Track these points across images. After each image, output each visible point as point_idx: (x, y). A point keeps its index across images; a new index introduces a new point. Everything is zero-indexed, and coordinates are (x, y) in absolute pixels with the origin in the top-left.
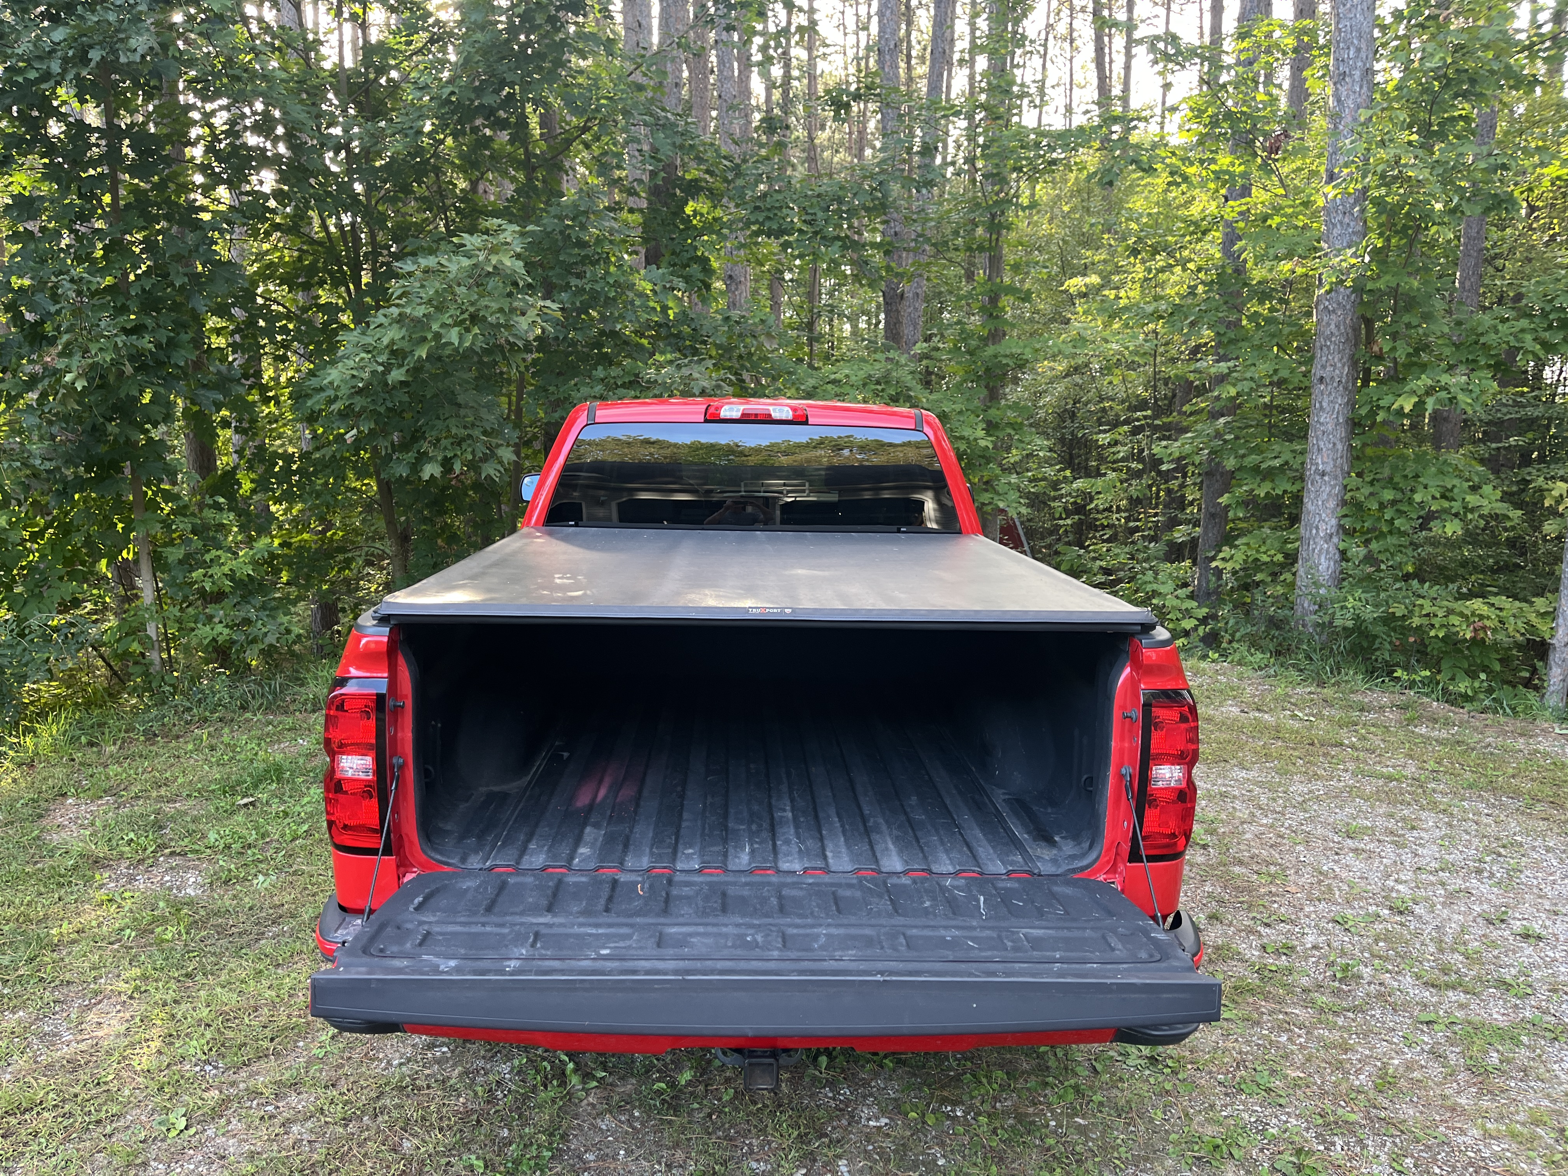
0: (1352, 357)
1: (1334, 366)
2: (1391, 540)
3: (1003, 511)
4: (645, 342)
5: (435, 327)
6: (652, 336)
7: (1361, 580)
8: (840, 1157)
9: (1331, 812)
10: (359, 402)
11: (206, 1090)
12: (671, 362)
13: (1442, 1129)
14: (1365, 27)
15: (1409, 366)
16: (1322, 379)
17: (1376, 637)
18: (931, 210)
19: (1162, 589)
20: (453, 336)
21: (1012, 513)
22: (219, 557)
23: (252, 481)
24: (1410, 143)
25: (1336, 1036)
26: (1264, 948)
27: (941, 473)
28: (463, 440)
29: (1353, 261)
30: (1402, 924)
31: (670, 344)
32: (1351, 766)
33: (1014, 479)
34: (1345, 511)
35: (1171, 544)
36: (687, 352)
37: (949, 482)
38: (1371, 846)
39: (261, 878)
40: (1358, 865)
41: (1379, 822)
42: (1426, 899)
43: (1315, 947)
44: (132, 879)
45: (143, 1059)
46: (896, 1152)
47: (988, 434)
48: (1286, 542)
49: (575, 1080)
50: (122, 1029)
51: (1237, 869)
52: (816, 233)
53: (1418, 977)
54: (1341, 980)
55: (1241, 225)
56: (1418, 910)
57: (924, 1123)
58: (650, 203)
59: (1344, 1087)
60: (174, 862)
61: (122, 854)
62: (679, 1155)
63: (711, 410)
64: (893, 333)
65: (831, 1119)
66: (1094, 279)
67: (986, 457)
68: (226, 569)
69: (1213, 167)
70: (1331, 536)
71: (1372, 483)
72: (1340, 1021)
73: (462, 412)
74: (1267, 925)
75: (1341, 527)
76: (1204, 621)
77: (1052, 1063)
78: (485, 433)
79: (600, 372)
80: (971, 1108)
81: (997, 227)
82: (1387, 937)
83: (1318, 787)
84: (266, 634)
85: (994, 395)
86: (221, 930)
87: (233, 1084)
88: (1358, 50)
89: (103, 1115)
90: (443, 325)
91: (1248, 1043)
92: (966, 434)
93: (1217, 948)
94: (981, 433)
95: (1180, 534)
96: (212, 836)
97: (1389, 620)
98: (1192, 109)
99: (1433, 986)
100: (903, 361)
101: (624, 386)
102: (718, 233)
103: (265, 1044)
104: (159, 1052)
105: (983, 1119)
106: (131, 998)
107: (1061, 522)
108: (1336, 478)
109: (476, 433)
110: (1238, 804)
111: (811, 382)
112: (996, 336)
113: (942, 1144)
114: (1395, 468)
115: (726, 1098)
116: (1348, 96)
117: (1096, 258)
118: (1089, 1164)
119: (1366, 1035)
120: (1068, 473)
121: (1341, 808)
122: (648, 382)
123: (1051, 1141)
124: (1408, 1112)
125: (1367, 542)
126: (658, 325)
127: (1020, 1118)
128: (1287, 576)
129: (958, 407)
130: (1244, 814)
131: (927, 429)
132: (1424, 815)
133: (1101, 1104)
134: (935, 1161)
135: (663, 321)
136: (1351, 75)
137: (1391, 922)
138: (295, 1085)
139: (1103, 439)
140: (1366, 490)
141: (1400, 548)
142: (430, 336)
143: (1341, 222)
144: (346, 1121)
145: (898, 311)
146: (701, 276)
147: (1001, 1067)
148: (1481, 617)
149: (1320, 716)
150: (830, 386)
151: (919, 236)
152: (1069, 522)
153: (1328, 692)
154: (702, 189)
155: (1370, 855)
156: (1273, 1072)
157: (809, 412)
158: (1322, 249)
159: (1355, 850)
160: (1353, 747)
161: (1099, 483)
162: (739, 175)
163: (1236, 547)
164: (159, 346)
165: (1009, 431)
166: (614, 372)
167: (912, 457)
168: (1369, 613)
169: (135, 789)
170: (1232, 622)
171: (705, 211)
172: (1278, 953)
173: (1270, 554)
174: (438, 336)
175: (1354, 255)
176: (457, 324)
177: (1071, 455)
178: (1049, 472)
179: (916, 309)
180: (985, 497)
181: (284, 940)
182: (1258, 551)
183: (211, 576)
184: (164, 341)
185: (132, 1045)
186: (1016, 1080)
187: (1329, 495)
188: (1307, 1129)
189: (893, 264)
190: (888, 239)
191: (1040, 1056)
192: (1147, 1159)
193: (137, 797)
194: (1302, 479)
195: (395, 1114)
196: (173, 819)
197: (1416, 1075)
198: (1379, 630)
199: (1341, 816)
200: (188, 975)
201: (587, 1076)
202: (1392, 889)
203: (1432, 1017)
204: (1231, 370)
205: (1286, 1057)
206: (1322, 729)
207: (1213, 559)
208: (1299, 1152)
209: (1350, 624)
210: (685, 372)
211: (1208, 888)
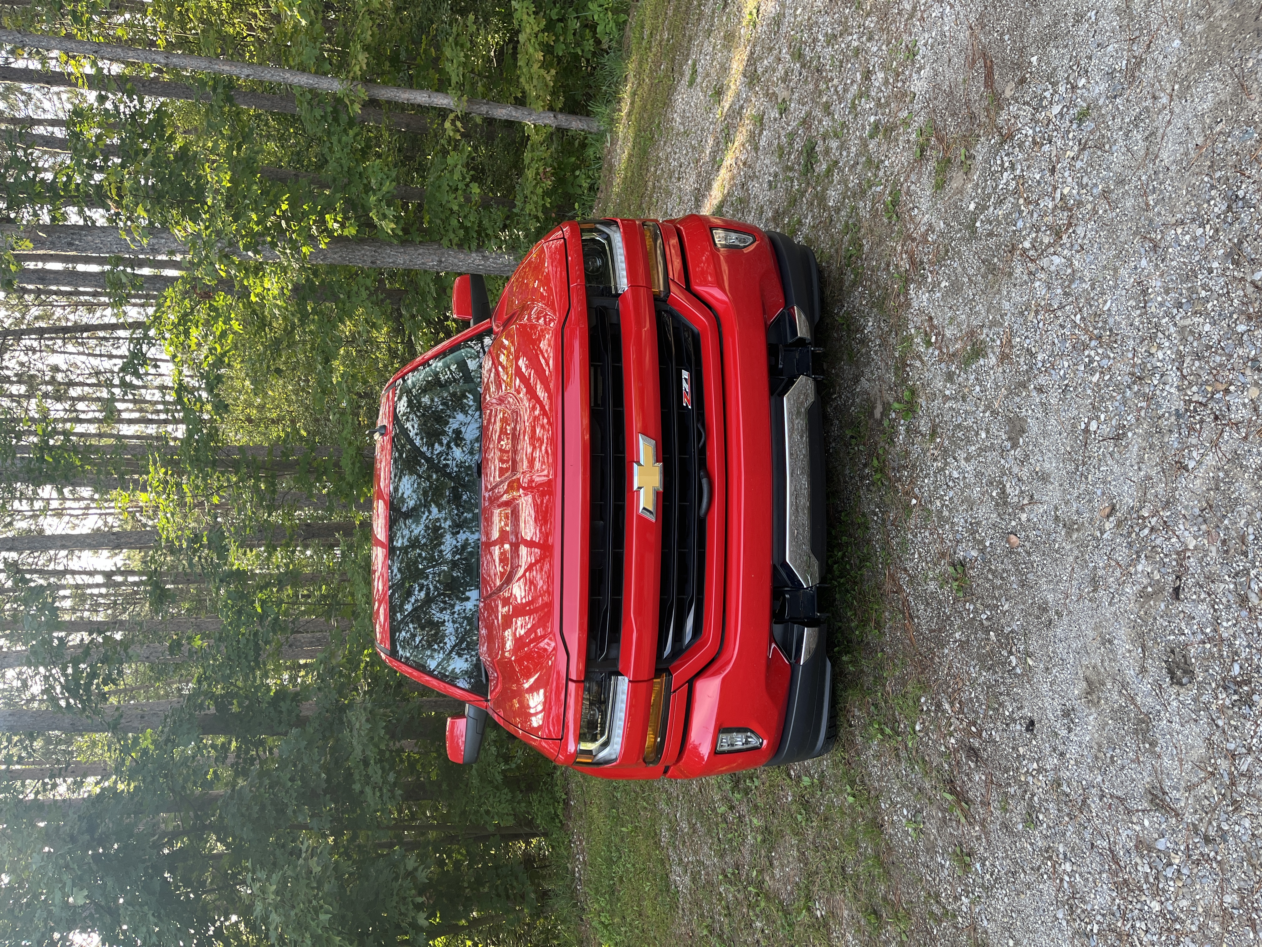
1: (364, 255)
70: (484, 256)
75: (477, 251)
140: (452, 235)
148: (537, 174)
187: (455, 257)
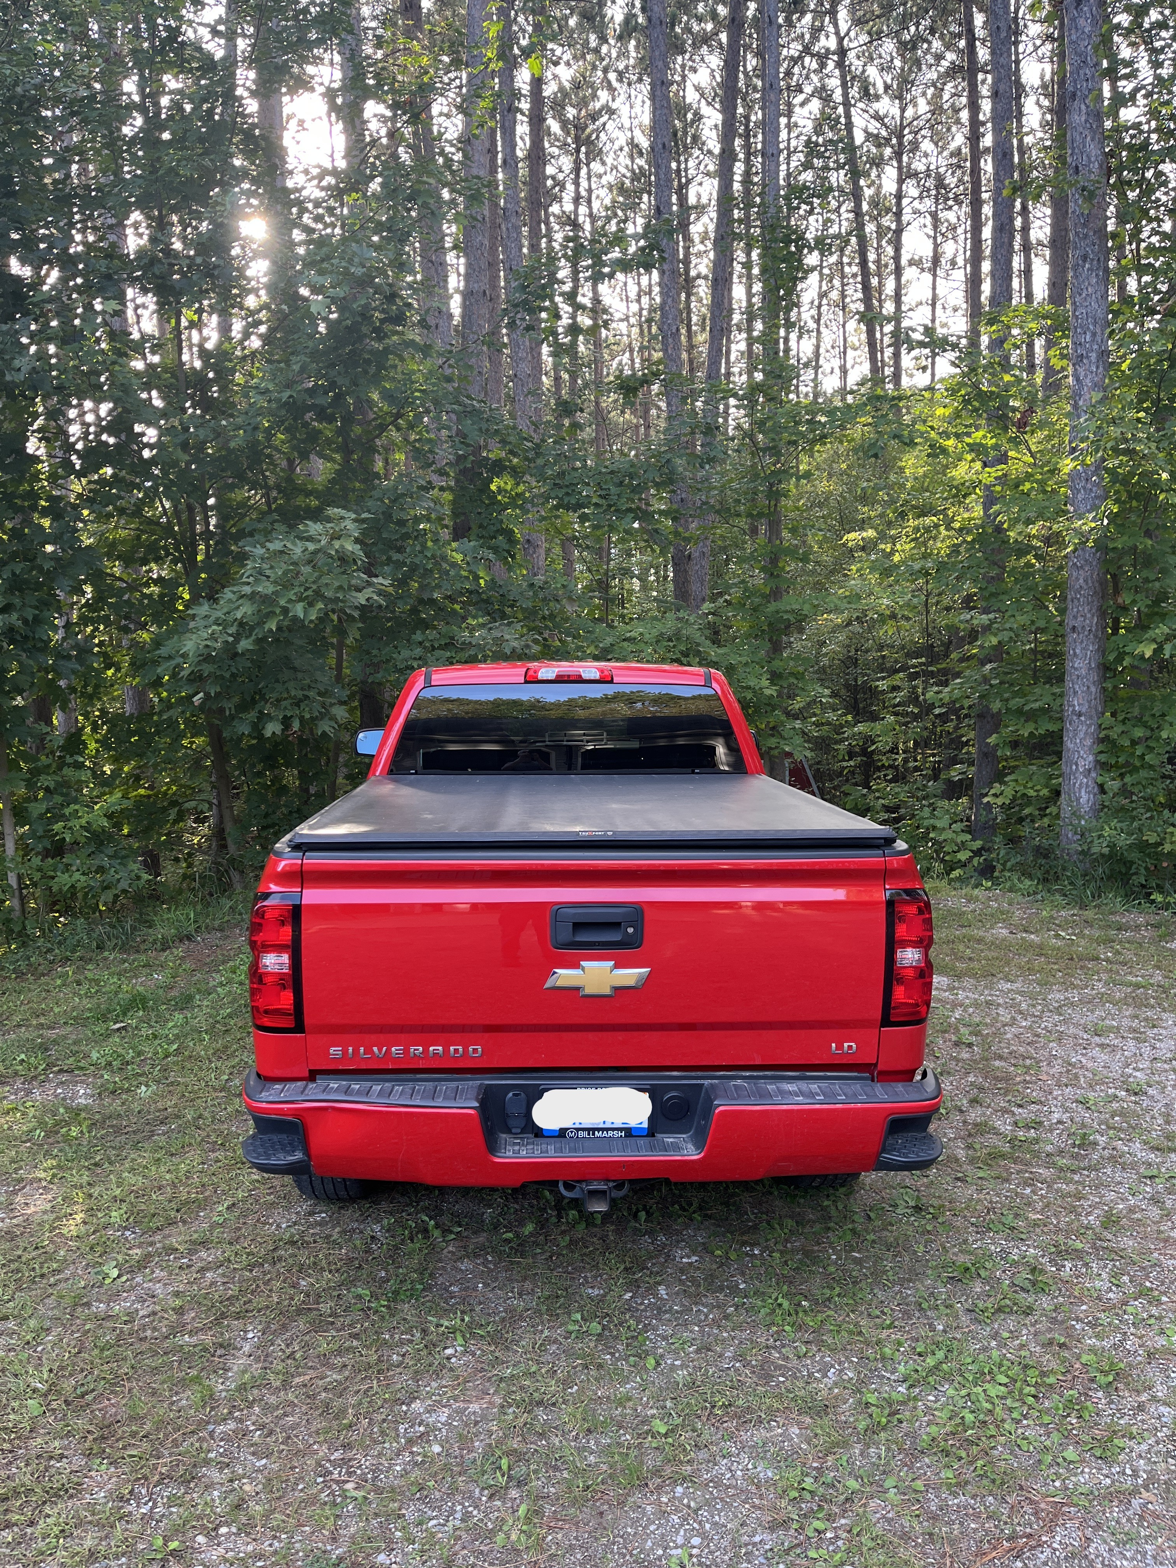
0: (1100, 608)
1: (1084, 616)
2: (1143, 774)
3: (789, 755)
4: (457, 607)
5: (282, 602)
6: (463, 602)
7: (1118, 811)
8: (659, 1284)
9: (1083, 1015)
10: (207, 669)
11: (130, 1249)
12: (483, 626)
13: (1156, 1255)
14: (1100, 314)
15: (1150, 616)
16: (1074, 628)
17: (1132, 863)
18: (715, 481)
19: (939, 824)
20: (299, 610)
21: (798, 757)
22: (77, 811)
23: (97, 741)
24: (1138, 420)
25: (1072, 1187)
26: (1016, 1123)
27: (728, 721)
28: (301, 701)
29: (1093, 525)
30: (1136, 1103)
31: (480, 609)
32: (1104, 977)
33: (798, 724)
34: (1101, 747)
35: (949, 782)
36: (496, 616)
37: (735, 729)
38: (1116, 1042)
39: (143, 1088)
40: (1103, 1057)
41: (1125, 1022)
42: (1158, 1083)
43: (1060, 1122)
44: (29, 1092)
45: (72, 1226)
46: (705, 1280)
47: (773, 683)
48: (1051, 777)
49: (437, 1233)
50: (48, 1206)
51: (997, 1063)
52: (610, 506)
53: (1145, 1143)
54: (1079, 1146)
55: (998, 488)
56: (1151, 1091)
57: (728, 1258)
58: (457, 481)
59: (1075, 1225)
60: (64, 1077)
61: (16, 1073)
62: (528, 1285)
63: (531, 673)
64: (682, 592)
65: (651, 1258)
66: (870, 533)
67: (771, 705)
68: (83, 822)
69: (968, 440)
70: (1089, 771)
71: (1123, 722)
72: (1076, 1177)
73: (300, 675)
74: (1020, 1106)
75: (1097, 762)
76: (977, 853)
77: (833, 1212)
78: (320, 694)
79: (418, 636)
80: (767, 1248)
81: (775, 495)
82: (1122, 1113)
83: (1075, 996)
84: (119, 880)
85: (776, 648)
86: (118, 1131)
87: (152, 1244)
88: (1094, 334)
89: (45, 1270)
90: (290, 601)
91: (998, 1195)
92: (752, 684)
93: (976, 1125)
94: (765, 683)
95: (955, 773)
96: (95, 1055)
97: (1143, 846)
98: (947, 390)
99: (1158, 1149)
100: (692, 619)
101: (441, 647)
102: (521, 507)
103: (173, 1214)
104: (85, 1223)
105: (776, 1255)
106: (51, 1182)
107: (845, 764)
108: (1091, 718)
109: (311, 694)
110: (1001, 1011)
111: (609, 640)
112: (776, 594)
113: (743, 1274)
114: (1144, 708)
115: (563, 1244)
116: (1086, 376)
117: (872, 514)
118: (863, 1285)
119: (1097, 1187)
120: (849, 718)
121: (1092, 1012)
122: (463, 643)
123: (832, 1269)
124: (1127, 1243)
125: (1122, 776)
126: (470, 592)
127: (807, 1254)
128: (1052, 810)
129: (744, 659)
130: (1007, 1018)
131: (714, 685)
132: (1165, 1016)
133: (874, 1241)
134: (738, 1284)
135: (473, 587)
136: (1088, 357)
137: (1128, 1102)
138: (204, 1243)
139: (882, 685)
140: (1119, 729)
141: (1151, 782)
142: (278, 611)
143: (1084, 488)
144: (251, 1267)
145: (686, 571)
146: (506, 547)
147: (792, 1217)
149: (1081, 935)
150: (625, 644)
151: (704, 503)
152: (852, 763)
153: (1089, 914)
154: (505, 468)
155: (1114, 1049)
156: (1016, 1216)
157: (614, 672)
158: (1068, 512)
159: (1102, 1046)
160: (1107, 960)
161: (878, 726)
162: (538, 454)
163: (1005, 783)
164: (25, 622)
165: (792, 680)
166: (431, 634)
167: (703, 708)
168: (1124, 841)
169: (17, 1018)
170: (1002, 853)
171: (509, 487)
172: (1028, 1127)
173: (1038, 790)
174: (285, 611)
175: (1094, 520)
176: (301, 599)
177: (856, 700)
178: (831, 716)
179: (702, 567)
180: (772, 742)
181: (174, 1135)
182: (1025, 787)
183: (70, 828)
184: (30, 618)
185: (58, 1218)
186: (804, 1227)
187: (1086, 733)
188: (1043, 1256)
189: (680, 529)
190: (675, 506)
191: (824, 1209)
192: (910, 1280)
193: (19, 1026)
194: (1061, 719)
195: (290, 1261)
196: (55, 1042)
197: (1138, 1216)
198: (1134, 856)
199: (1092, 1018)
200: (96, 1165)
201: (446, 1231)
202: (1130, 1076)
203: (1155, 1172)
204: (992, 622)
205: (1029, 1204)
206: (1081, 947)
207: (986, 795)
208: (1033, 1270)
209: (1106, 851)
210: (496, 633)
211: (971, 1078)
